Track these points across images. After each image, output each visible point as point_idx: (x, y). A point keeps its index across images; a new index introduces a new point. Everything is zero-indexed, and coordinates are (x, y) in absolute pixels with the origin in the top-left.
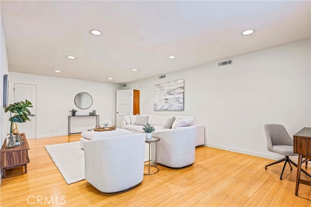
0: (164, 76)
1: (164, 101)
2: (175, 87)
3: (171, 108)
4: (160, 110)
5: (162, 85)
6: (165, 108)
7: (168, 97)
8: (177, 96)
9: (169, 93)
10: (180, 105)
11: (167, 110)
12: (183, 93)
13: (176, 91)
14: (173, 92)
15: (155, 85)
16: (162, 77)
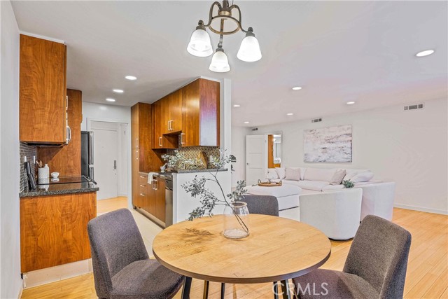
0: (320, 120)
1: (321, 151)
2: (338, 134)
3: (332, 159)
4: (313, 162)
5: (318, 131)
6: (323, 159)
7: (327, 145)
8: (342, 145)
9: (328, 141)
10: (346, 156)
11: (325, 161)
12: (351, 141)
13: (340, 139)
14: (334, 140)
15: (306, 131)
16: (316, 121)
